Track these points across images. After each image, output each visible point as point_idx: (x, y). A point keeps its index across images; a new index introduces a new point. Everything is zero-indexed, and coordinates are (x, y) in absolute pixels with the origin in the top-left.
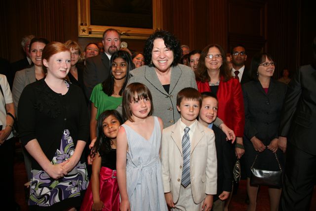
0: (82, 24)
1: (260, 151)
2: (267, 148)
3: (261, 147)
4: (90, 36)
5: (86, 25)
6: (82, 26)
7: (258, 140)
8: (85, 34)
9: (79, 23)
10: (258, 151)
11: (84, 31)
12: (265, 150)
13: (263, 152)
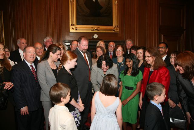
0: (72, 25)
1: (173, 107)
2: (177, 106)
3: (173, 105)
4: (77, 31)
5: (74, 25)
6: (72, 26)
7: (171, 101)
8: (74, 30)
9: (70, 24)
10: (172, 107)
11: (73, 28)
12: (175, 107)
13: (174, 108)
